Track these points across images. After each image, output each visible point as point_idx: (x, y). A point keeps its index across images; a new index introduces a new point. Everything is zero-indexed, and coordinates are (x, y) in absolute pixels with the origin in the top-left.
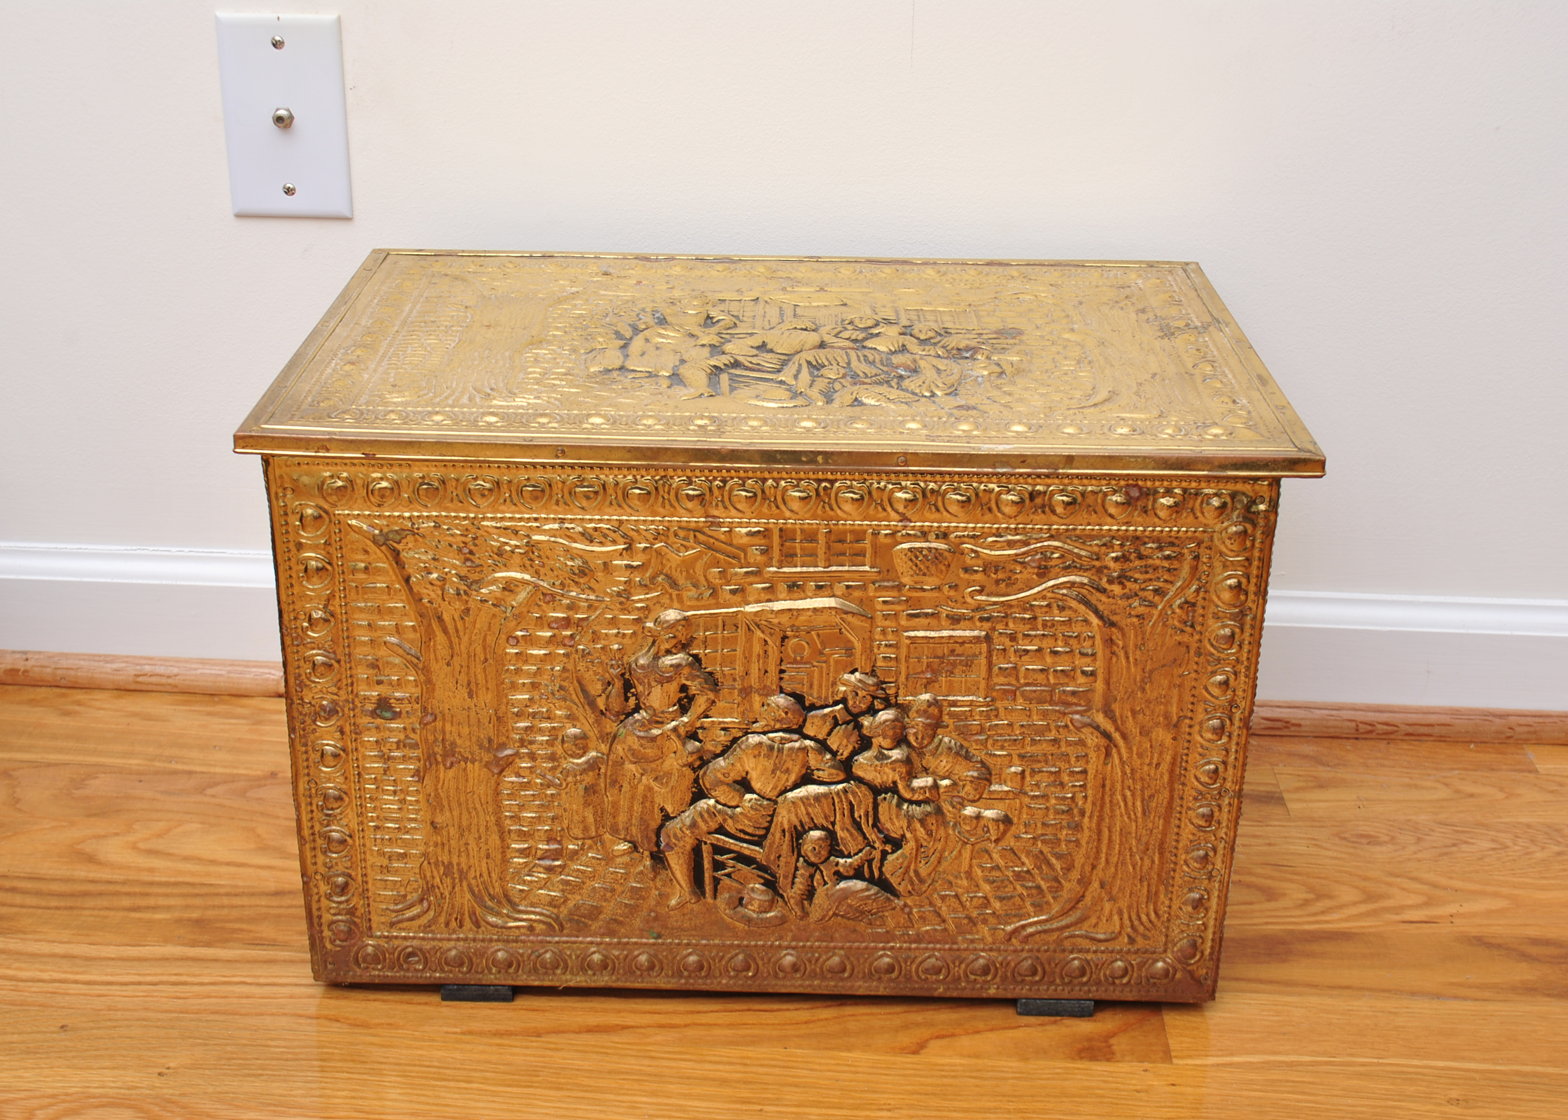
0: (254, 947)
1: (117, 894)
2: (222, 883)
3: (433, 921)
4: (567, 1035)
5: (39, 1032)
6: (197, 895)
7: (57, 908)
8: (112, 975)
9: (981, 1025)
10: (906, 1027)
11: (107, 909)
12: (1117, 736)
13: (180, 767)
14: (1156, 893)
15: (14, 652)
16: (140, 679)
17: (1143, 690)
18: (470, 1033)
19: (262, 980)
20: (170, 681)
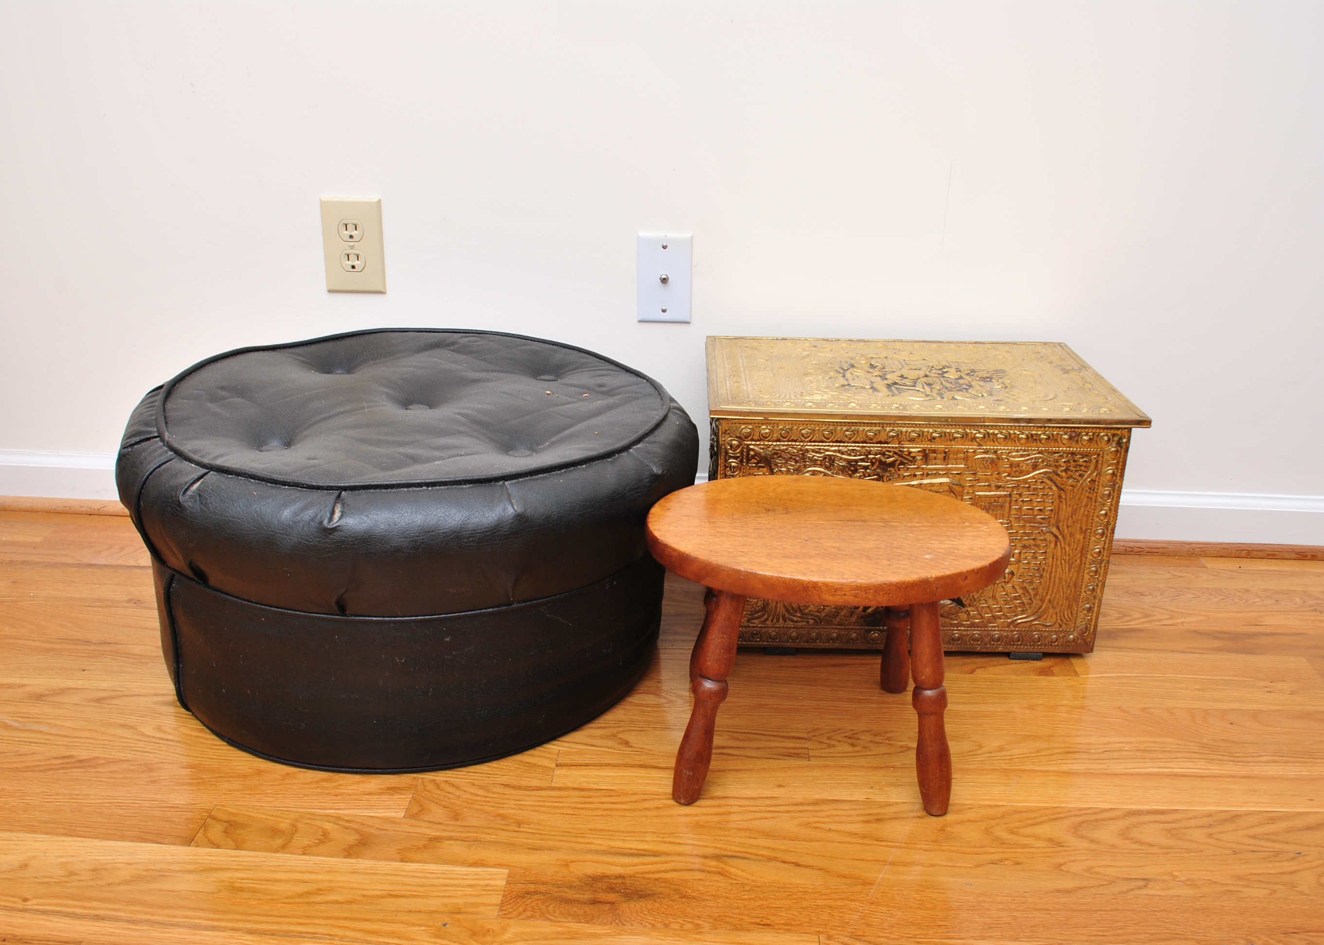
3: (767, 620)
12: (1060, 537)
14: (1072, 605)
17: (1072, 517)
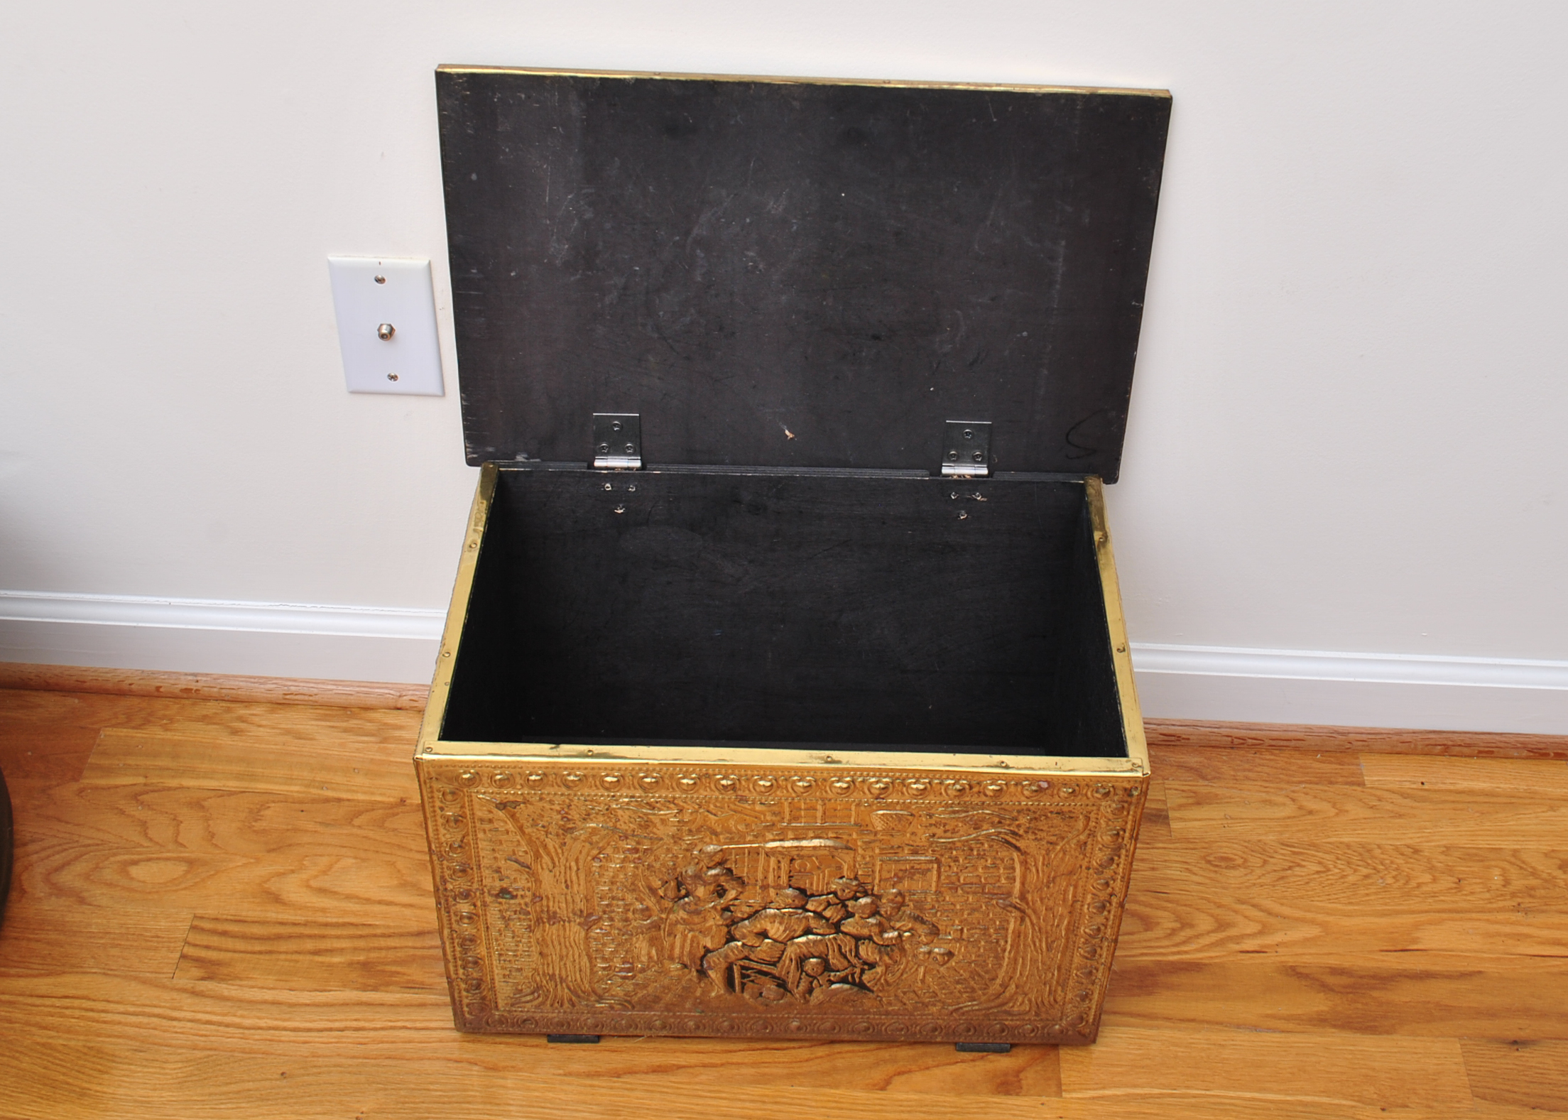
0: (408, 990)
1: (301, 936)
2: (377, 923)
4: (638, 1076)
5: (267, 1080)
6: (361, 937)
7: (260, 953)
8: (310, 1022)
9: (930, 1062)
10: (877, 1064)
11: (296, 952)
12: (1029, 911)
13: (330, 794)
14: (1055, 991)
15: (186, 674)
16: (288, 697)
17: (1048, 887)
18: (570, 1074)
19: (418, 1025)
20: (311, 698)
